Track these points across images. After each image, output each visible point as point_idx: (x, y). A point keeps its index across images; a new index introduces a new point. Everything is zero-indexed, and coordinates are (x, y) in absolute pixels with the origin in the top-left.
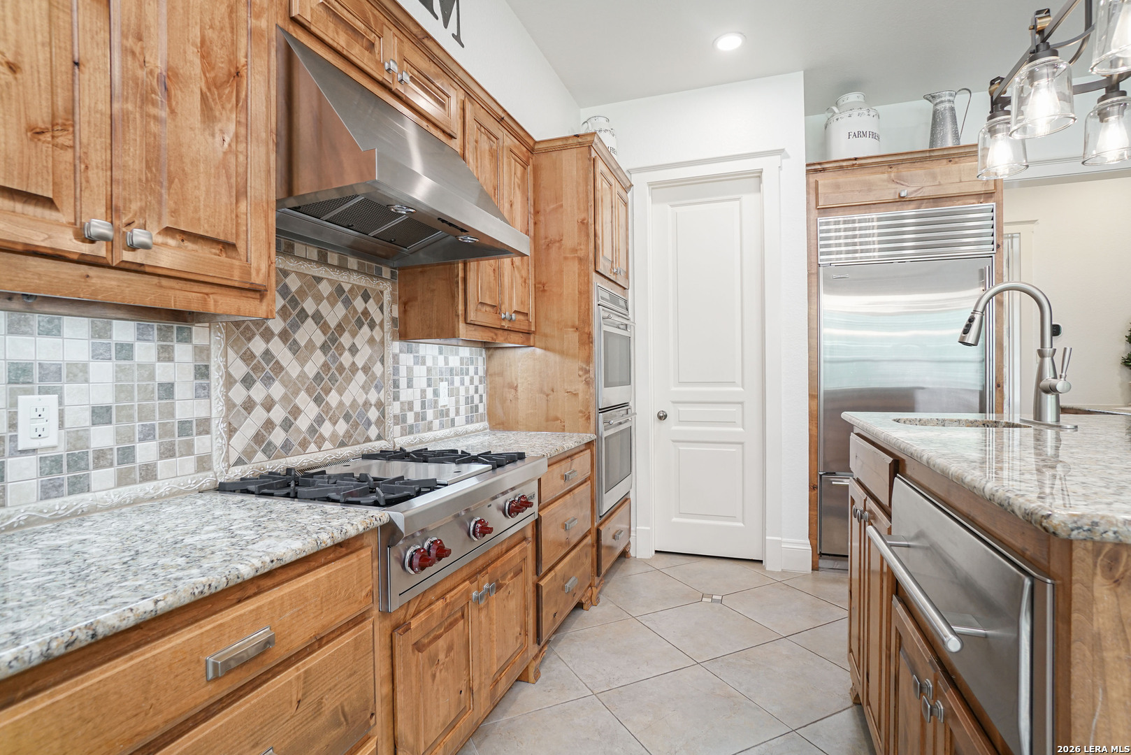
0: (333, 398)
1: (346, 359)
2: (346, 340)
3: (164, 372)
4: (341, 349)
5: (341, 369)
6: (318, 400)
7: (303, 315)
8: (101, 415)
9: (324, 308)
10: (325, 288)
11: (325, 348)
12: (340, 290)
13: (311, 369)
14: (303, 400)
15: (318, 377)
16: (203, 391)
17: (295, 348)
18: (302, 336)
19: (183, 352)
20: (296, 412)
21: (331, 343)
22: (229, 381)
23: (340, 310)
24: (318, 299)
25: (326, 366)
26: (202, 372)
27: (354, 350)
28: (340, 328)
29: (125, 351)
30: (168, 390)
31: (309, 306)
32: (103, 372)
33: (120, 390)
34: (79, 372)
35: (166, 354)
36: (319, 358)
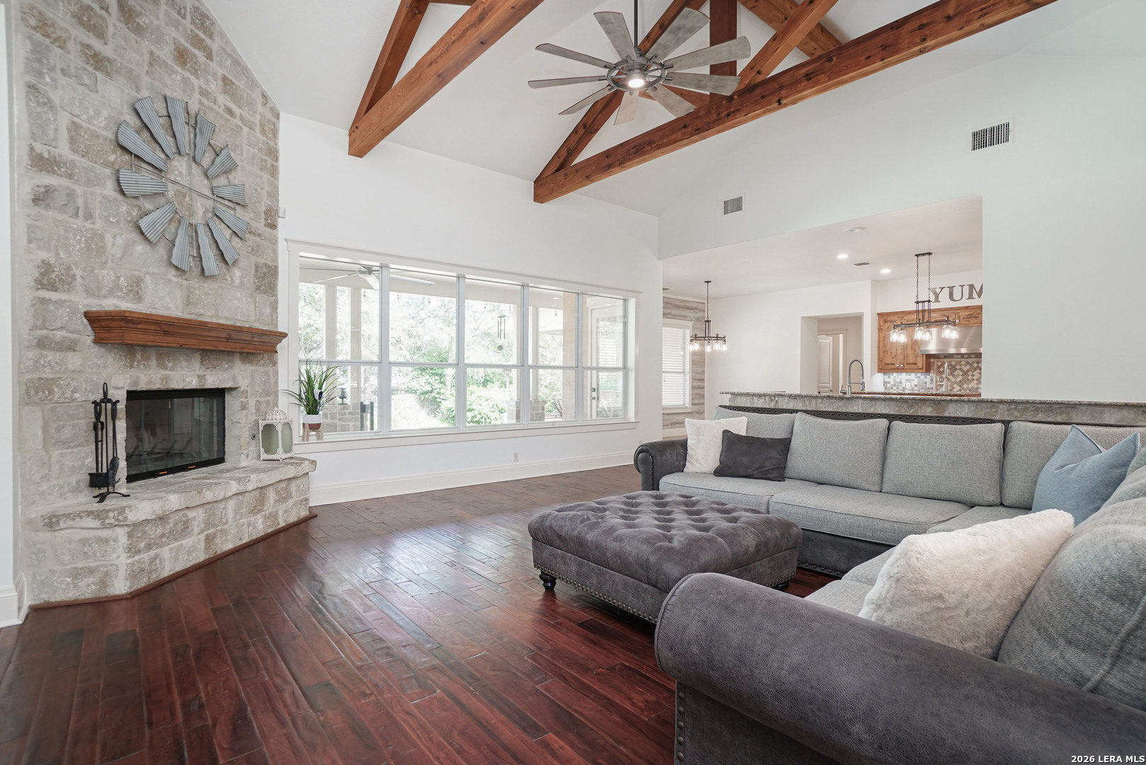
0: (965, 386)
1: (970, 377)
2: (970, 373)
3: (925, 380)
4: (969, 375)
5: (968, 380)
6: (960, 386)
7: (956, 369)
8: (916, 386)
9: (963, 367)
10: (963, 363)
11: (962, 375)
12: (968, 363)
13: (958, 380)
14: (955, 386)
15: (960, 381)
16: (932, 383)
17: (954, 376)
18: (956, 373)
19: (928, 377)
20: (954, 388)
21: (965, 373)
22: (937, 382)
23: (968, 367)
24: (961, 365)
25: (963, 379)
26: (932, 380)
27: (973, 375)
28: (968, 371)
29: (919, 377)
30: (926, 383)
31: (958, 367)
32: (916, 380)
33: (918, 382)
34: (913, 380)
35: (925, 378)
36: (961, 378)
